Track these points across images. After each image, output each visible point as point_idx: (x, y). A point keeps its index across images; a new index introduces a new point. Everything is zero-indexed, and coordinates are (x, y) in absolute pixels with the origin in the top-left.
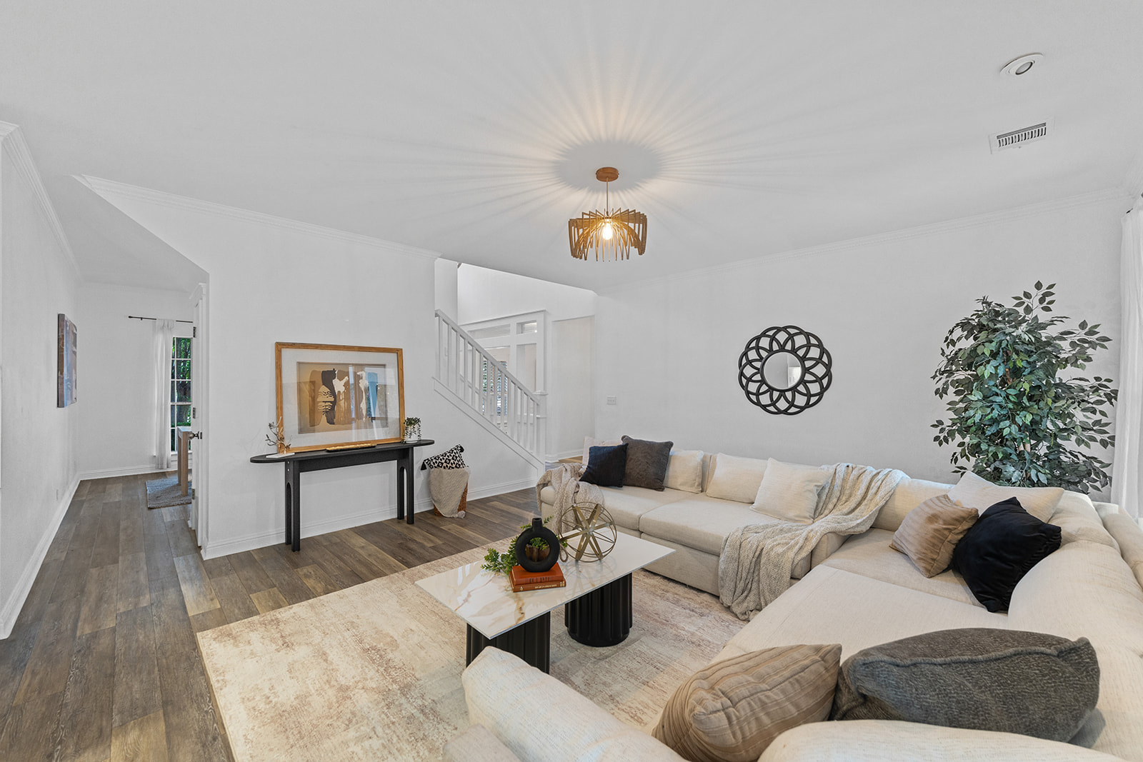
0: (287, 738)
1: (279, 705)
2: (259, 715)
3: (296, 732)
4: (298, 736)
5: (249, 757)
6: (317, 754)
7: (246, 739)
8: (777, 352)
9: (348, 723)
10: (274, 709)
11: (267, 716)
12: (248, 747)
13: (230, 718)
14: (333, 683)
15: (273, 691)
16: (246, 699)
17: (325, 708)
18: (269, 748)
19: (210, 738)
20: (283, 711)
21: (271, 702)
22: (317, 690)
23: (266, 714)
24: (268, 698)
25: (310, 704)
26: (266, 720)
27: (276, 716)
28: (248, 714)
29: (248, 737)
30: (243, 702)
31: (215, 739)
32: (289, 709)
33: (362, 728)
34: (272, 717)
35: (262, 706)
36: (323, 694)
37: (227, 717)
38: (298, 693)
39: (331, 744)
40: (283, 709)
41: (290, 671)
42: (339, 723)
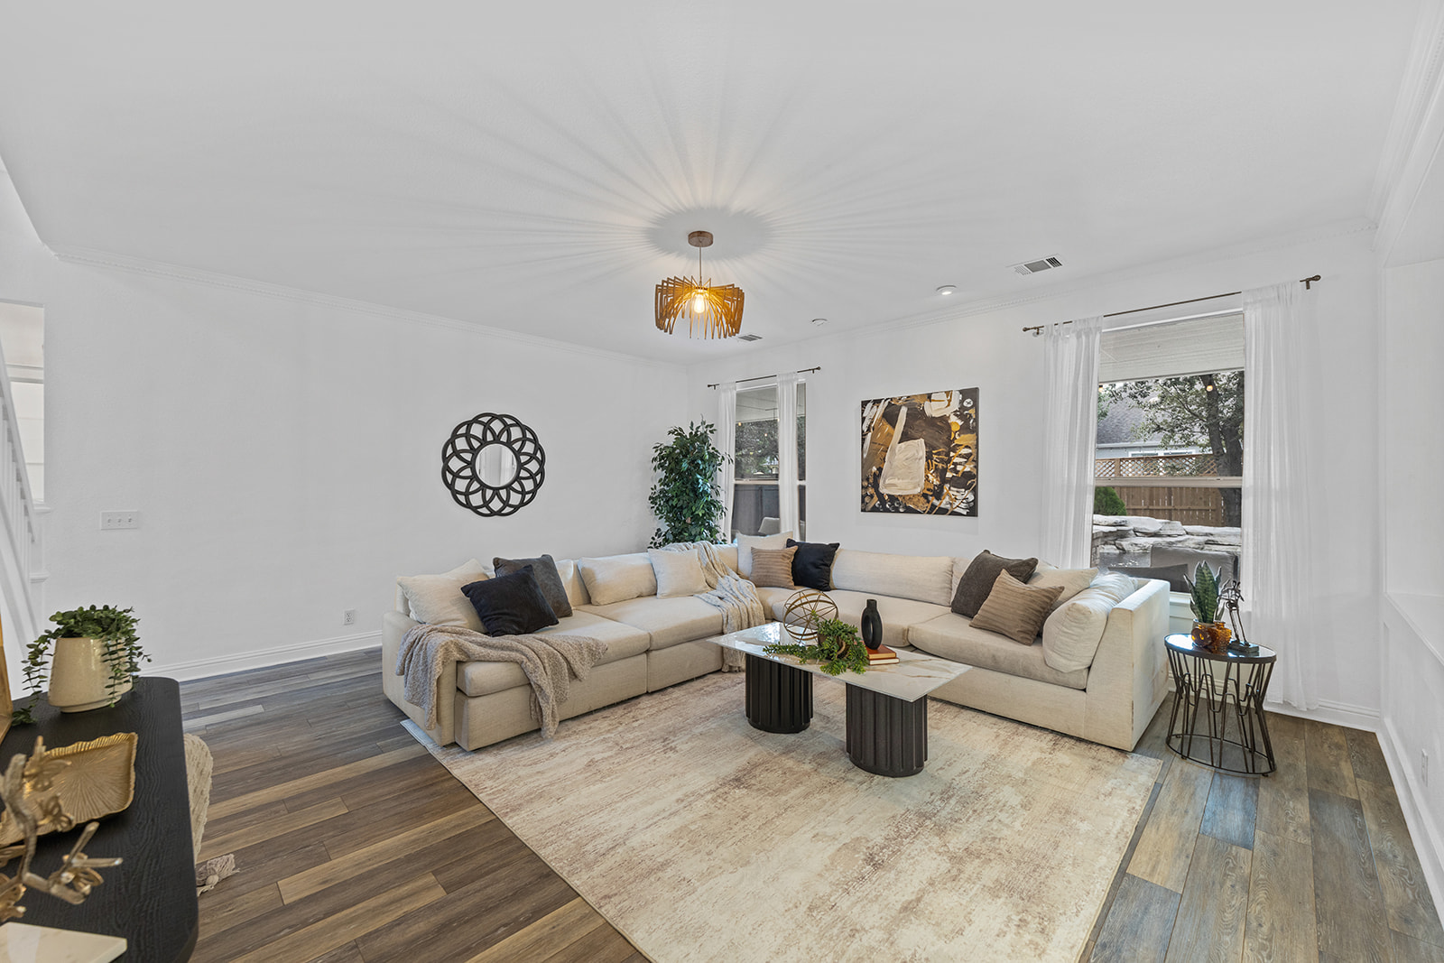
0: (1047, 877)
1: (1020, 909)
2: (1046, 919)
3: (1037, 874)
4: (1039, 870)
5: (1090, 895)
6: (1043, 847)
7: (1078, 911)
8: (491, 443)
9: (997, 840)
10: (1029, 909)
11: (1040, 911)
12: (1084, 903)
13: (1072, 947)
14: (954, 872)
15: (1005, 929)
16: (1038, 952)
17: (992, 864)
18: (1069, 886)
19: (1107, 953)
20: (1023, 899)
21: (1020, 920)
22: (974, 883)
23: (1039, 913)
24: (1019, 926)
25: (997, 880)
26: (1045, 908)
27: (1033, 902)
28: (1054, 933)
29: (1075, 910)
30: (1044, 951)
31: (1104, 946)
32: (1016, 896)
33: (995, 828)
34: (1038, 905)
35: (1033, 925)
36: (975, 875)
37: (1076, 950)
38: (990, 901)
39: (1027, 842)
40: (1020, 901)
41: (961, 932)
42: (1002, 846)
